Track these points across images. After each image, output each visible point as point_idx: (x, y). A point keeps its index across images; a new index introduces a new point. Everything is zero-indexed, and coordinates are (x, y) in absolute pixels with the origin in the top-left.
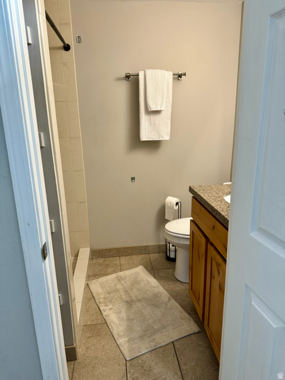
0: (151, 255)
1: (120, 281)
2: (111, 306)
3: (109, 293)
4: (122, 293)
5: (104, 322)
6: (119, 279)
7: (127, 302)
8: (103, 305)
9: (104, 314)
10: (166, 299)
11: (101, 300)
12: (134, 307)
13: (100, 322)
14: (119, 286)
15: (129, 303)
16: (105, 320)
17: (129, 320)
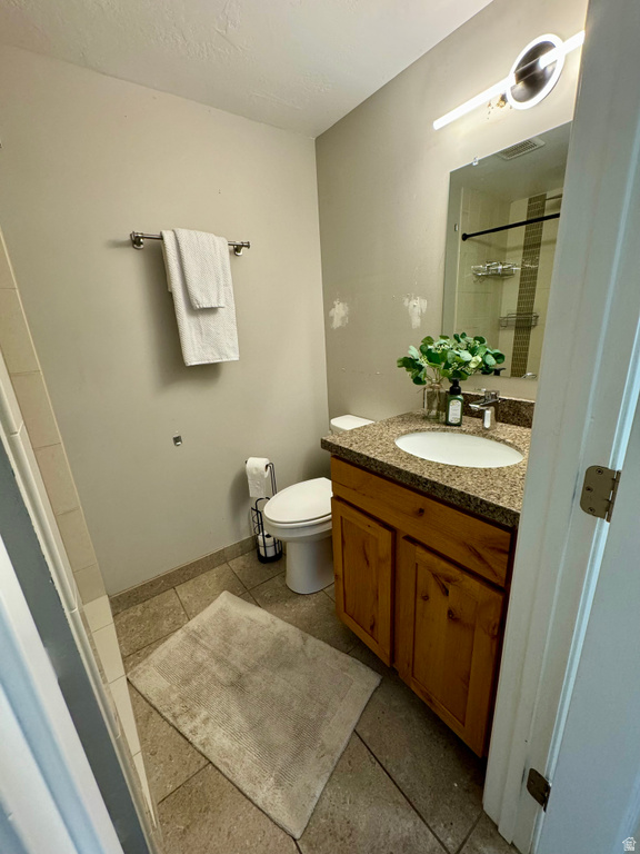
0: (230, 563)
1: (197, 642)
2: (204, 713)
3: (186, 681)
4: (215, 668)
5: (203, 762)
6: (194, 638)
7: (232, 684)
8: (185, 718)
9: (196, 740)
10: (299, 642)
11: (177, 709)
12: (250, 688)
13: (194, 769)
14: (201, 655)
15: (238, 685)
16: (204, 756)
17: (256, 726)
